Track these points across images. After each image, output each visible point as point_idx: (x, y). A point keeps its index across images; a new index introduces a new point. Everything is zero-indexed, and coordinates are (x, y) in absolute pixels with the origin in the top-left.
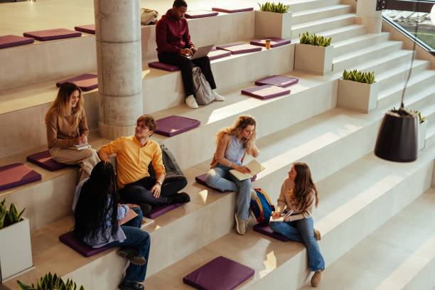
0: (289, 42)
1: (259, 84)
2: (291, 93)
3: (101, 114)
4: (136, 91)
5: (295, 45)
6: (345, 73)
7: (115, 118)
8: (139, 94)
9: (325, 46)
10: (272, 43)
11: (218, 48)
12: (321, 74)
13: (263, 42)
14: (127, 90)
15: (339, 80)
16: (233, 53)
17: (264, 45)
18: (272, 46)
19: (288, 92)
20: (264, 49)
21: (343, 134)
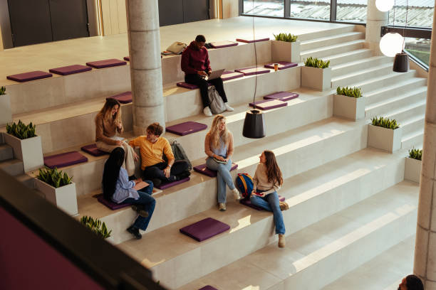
0: (297, 65)
1: (266, 98)
2: (288, 105)
3: (134, 120)
4: (158, 104)
5: (301, 67)
6: (338, 89)
7: (143, 122)
8: (160, 105)
9: (324, 67)
10: (280, 66)
11: (236, 71)
12: (320, 90)
13: (273, 65)
14: (151, 102)
15: (334, 95)
16: (245, 75)
17: (273, 68)
18: (279, 69)
19: (285, 105)
20: (272, 71)
21: (326, 136)
